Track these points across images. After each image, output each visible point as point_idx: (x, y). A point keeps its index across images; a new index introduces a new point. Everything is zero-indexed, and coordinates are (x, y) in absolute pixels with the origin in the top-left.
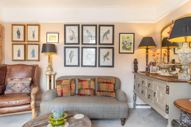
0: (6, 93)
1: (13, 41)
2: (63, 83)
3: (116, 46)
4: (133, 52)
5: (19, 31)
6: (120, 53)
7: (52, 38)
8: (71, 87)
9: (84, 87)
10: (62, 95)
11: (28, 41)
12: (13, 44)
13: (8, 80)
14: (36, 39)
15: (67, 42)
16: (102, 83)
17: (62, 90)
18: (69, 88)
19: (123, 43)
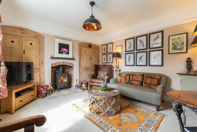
0: (97, 77)
1: (102, 53)
2: (122, 76)
3: (165, 48)
4: (186, 52)
5: (104, 48)
6: (169, 53)
7: (119, 49)
8: (126, 78)
9: (133, 79)
10: (120, 82)
11: (108, 53)
12: (102, 55)
13: (99, 72)
14: (111, 51)
15: (127, 50)
16: (148, 77)
17: (120, 80)
18: (125, 79)
19: (173, 44)
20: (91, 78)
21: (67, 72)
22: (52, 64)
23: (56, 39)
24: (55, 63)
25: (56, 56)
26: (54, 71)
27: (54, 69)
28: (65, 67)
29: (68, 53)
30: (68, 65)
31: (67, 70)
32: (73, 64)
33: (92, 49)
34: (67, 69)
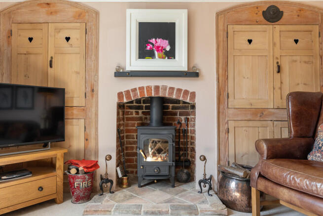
13: (319, 128)
20: (269, 158)
21: (179, 123)
22: (120, 95)
23: (129, 11)
24: (128, 92)
25: (128, 68)
26: (141, 119)
27: (140, 111)
28: (173, 108)
29: (171, 54)
30: (174, 97)
31: (183, 118)
32: (193, 95)
33: (283, 28)
34: (181, 114)
